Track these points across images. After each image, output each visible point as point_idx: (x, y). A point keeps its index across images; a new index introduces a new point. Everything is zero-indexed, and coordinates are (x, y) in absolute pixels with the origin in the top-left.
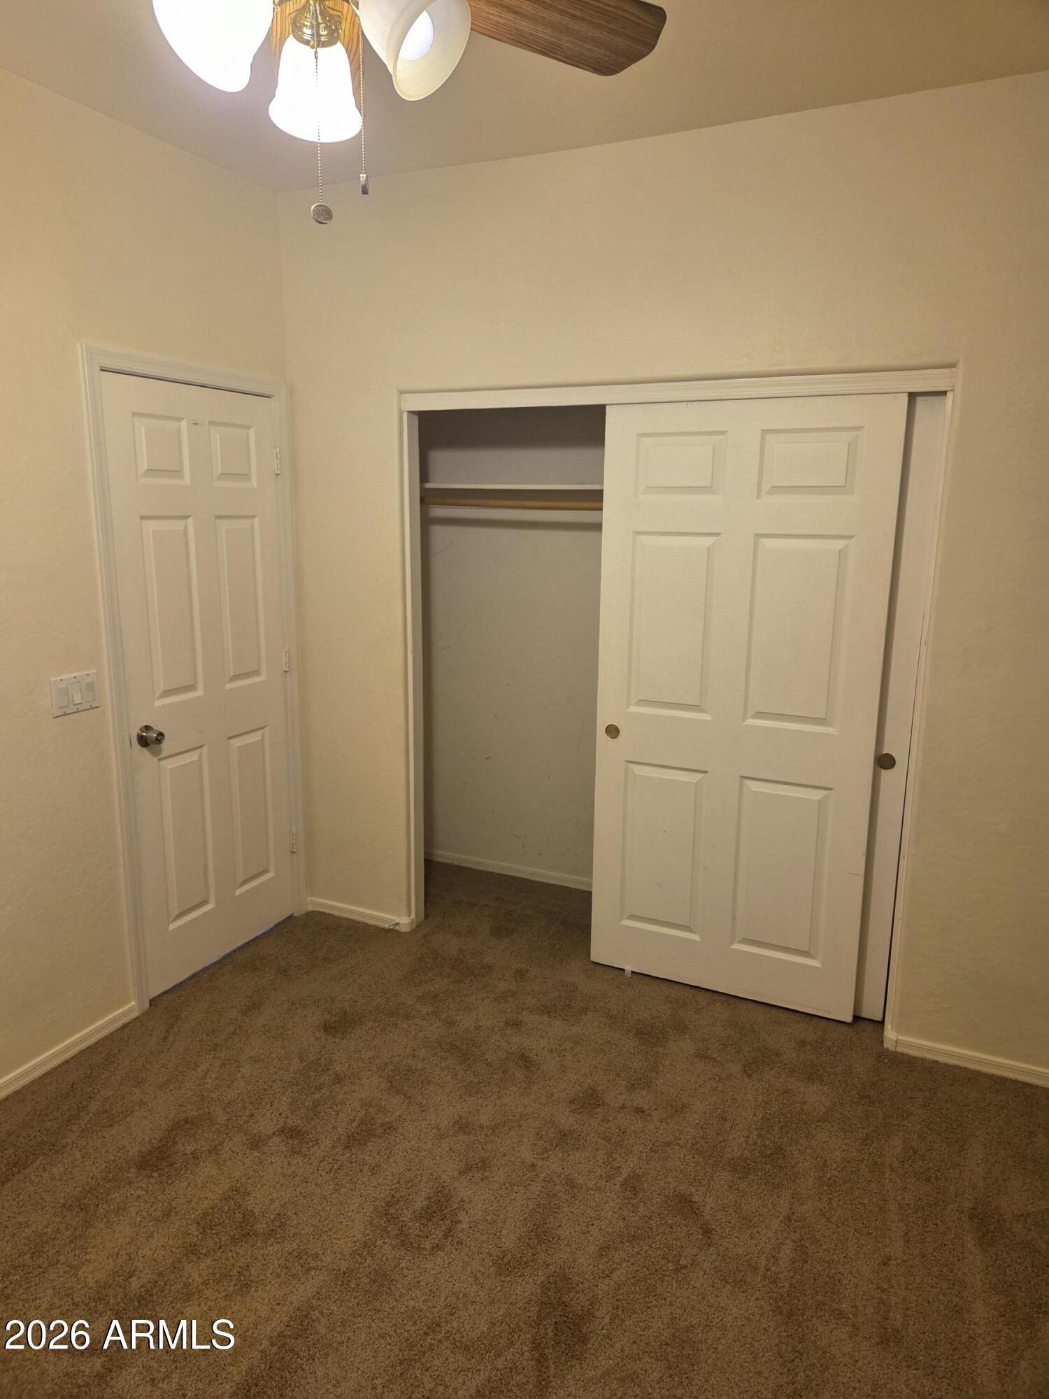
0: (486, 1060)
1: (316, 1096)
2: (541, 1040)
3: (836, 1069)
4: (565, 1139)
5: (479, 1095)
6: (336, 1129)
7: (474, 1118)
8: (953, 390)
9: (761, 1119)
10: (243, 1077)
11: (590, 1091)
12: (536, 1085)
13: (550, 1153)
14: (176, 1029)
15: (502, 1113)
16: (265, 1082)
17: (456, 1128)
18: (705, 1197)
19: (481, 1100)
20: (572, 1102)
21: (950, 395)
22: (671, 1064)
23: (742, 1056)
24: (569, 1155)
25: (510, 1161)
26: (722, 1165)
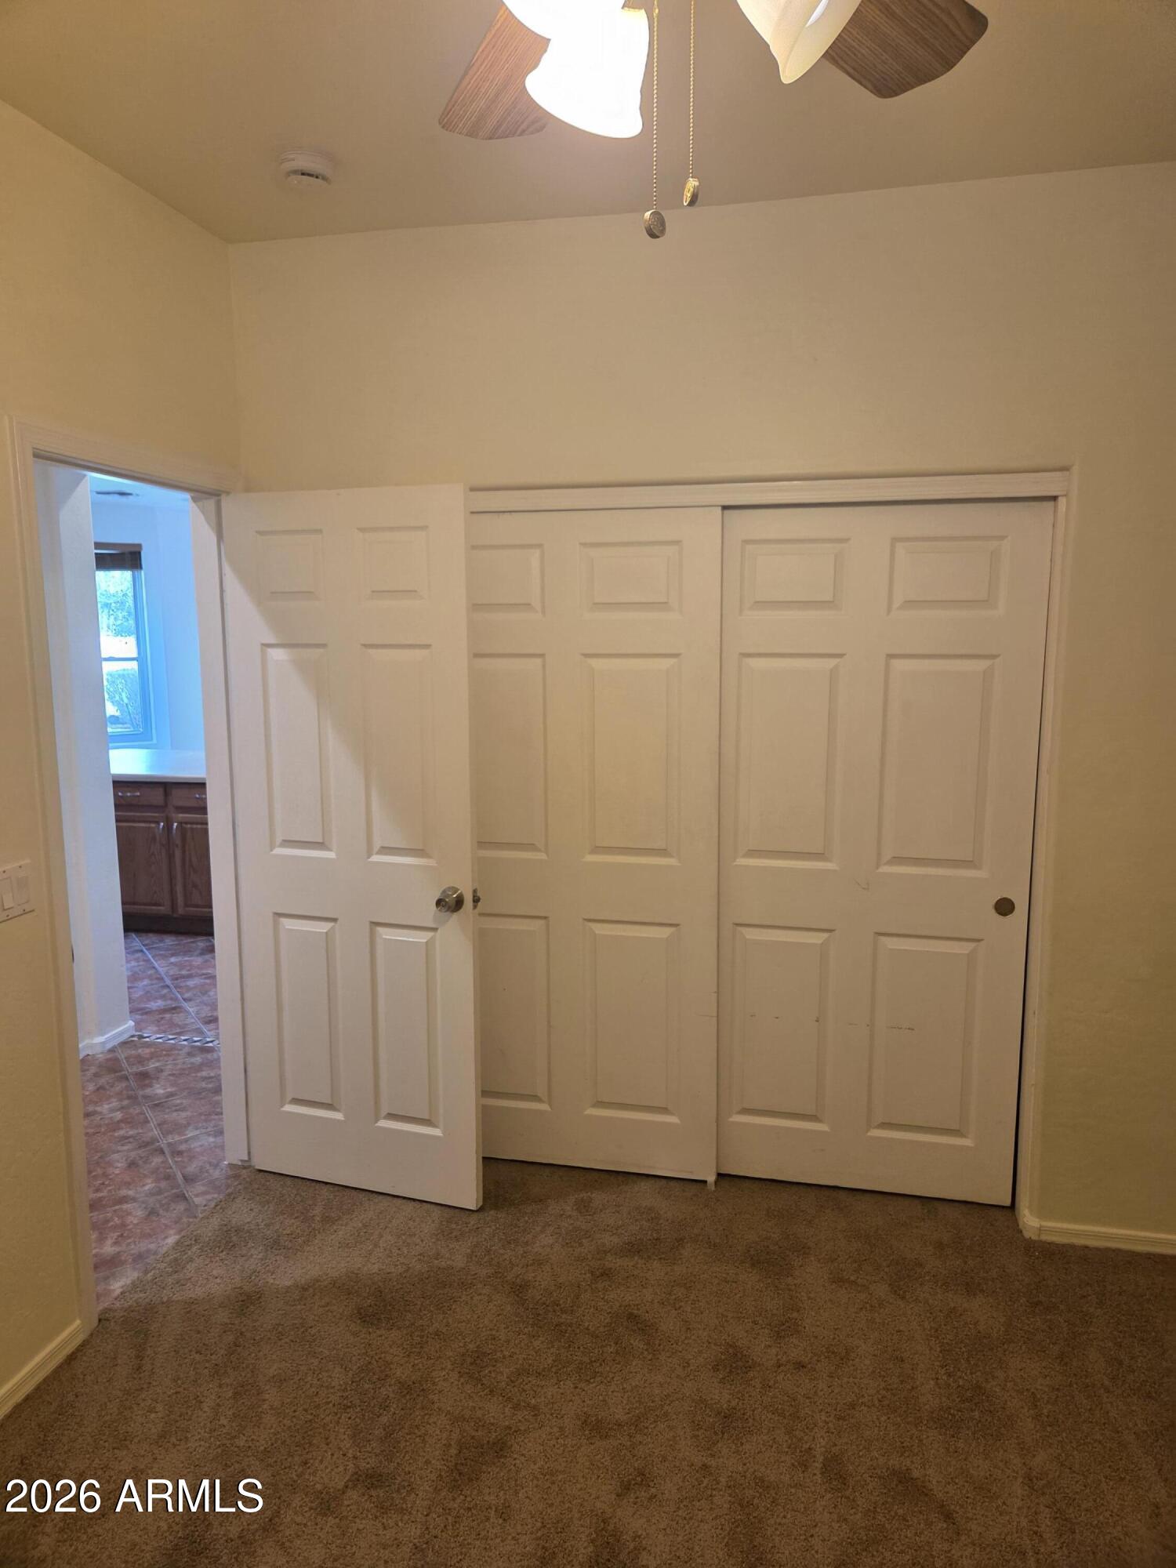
0: (587, 1329)
1: (384, 1419)
2: (644, 1290)
3: (990, 1273)
4: (729, 1423)
5: (598, 1379)
6: (430, 1462)
7: (603, 1414)
8: (1065, 495)
9: (941, 1352)
10: (272, 1408)
11: (731, 1351)
12: (663, 1353)
13: (719, 1445)
14: (149, 1352)
15: (637, 1399)
16: (306, 1410)
17: (587, 1432)
18: (925, 1469)
19: (602, 1387)
20: (716, 1369)
21: (1062, 501)
22: (809, 1298)
23: (882, 1273)
24: (742, 1444)
25: (675, 1466)
26: (925, 1422)
